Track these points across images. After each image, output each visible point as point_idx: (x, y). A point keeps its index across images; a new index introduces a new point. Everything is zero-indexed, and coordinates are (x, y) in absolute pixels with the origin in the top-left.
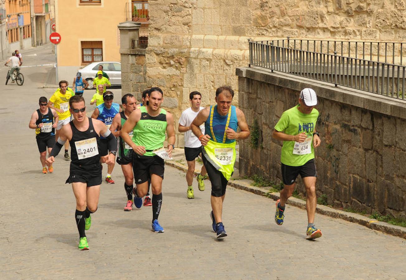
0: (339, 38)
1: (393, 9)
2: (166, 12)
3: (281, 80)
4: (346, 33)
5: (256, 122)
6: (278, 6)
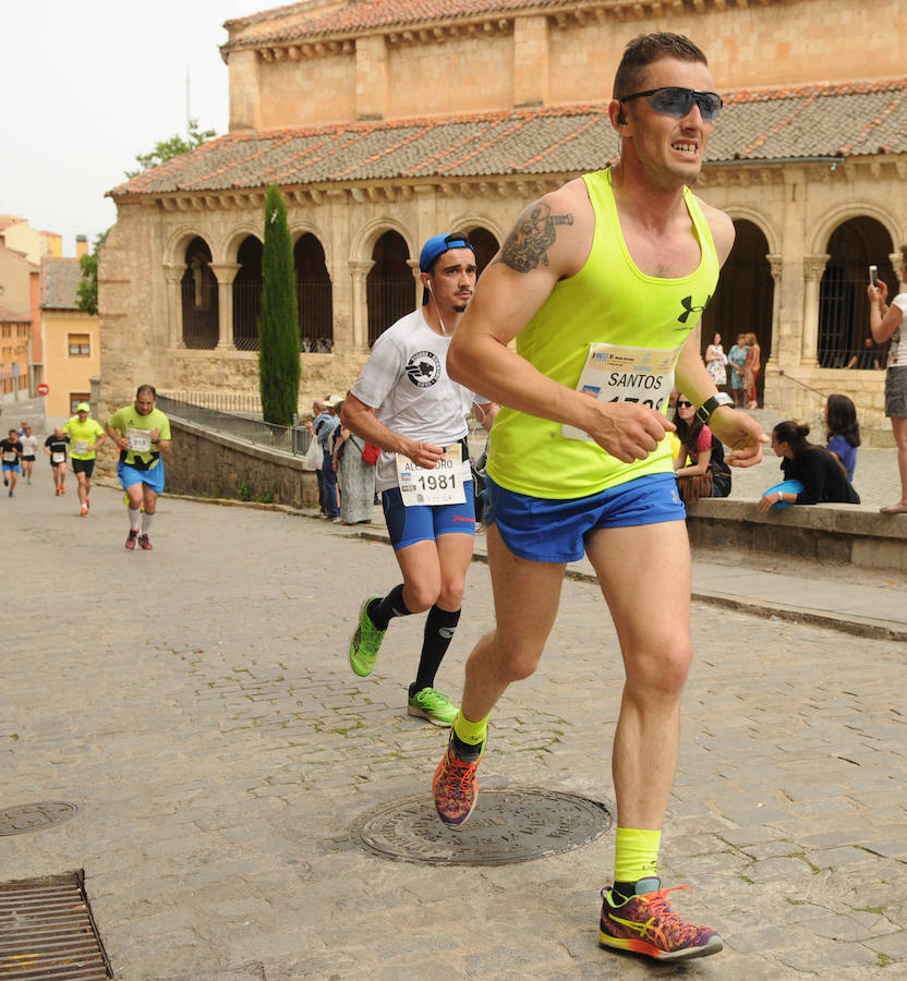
2: (114, 370)
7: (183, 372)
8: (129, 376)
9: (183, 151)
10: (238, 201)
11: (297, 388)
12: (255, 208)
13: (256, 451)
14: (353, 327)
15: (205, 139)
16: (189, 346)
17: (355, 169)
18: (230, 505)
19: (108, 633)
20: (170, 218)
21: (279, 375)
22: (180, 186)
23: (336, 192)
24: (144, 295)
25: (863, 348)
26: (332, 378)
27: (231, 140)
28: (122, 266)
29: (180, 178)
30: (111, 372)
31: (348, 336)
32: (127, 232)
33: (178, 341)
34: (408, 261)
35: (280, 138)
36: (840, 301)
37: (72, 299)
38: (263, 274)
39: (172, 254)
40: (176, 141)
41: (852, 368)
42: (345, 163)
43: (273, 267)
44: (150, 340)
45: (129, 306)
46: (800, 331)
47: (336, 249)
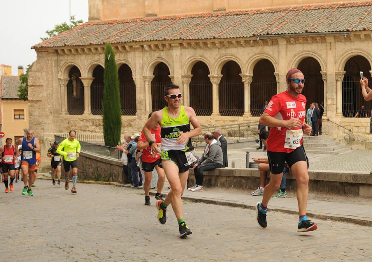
6: (74, 123)
7: (68, 125)
8: (42, 127)
9: (68, 29)
10: (92, 50)
11: (120, 131)
12: (101, 53)
13: (101, 158)
14: (145, 104)
15: (78, 24)
16: (70, 114)
17: (145, 36)
18: (89, 183)
19: (28, 242)
20: (61, 58)
21: (112, 126)
22: (66, 44)
23: (137, 46)
24: (49, 91)
25: (361, 109)
26: (136, 126)
27: (89, 25)
28: (39, 79)
29: (66, 40)
30: (34, 126)
31: (143, 108)
32: (42, 64)
33: (65, 111)
34: (169, 76)
35: (111, 23)
36: (351, 90)
37: (15, 94)
38: (104, 81)
39: (62, 74)
40: (64, 25)
41: (357, 117)
42: (140, 34)
43: (109, 78)
44: (52, 111)
45: (42, 96)
46: (335, 103)
47: (137, 71)
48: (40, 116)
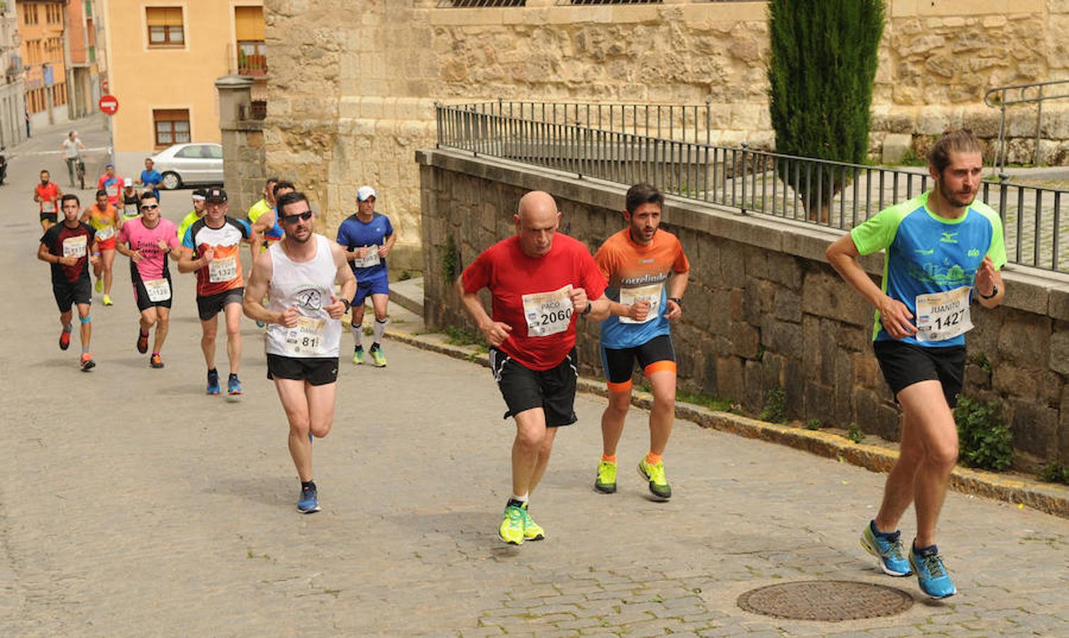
0: (583, 99)
1: (669, 50)
2: (296, 58)
3: (490, 170)
4: (594, 91)
5: (451, 240)
6: (481, 47)
7: (450, 57)
48: (316, 17)
